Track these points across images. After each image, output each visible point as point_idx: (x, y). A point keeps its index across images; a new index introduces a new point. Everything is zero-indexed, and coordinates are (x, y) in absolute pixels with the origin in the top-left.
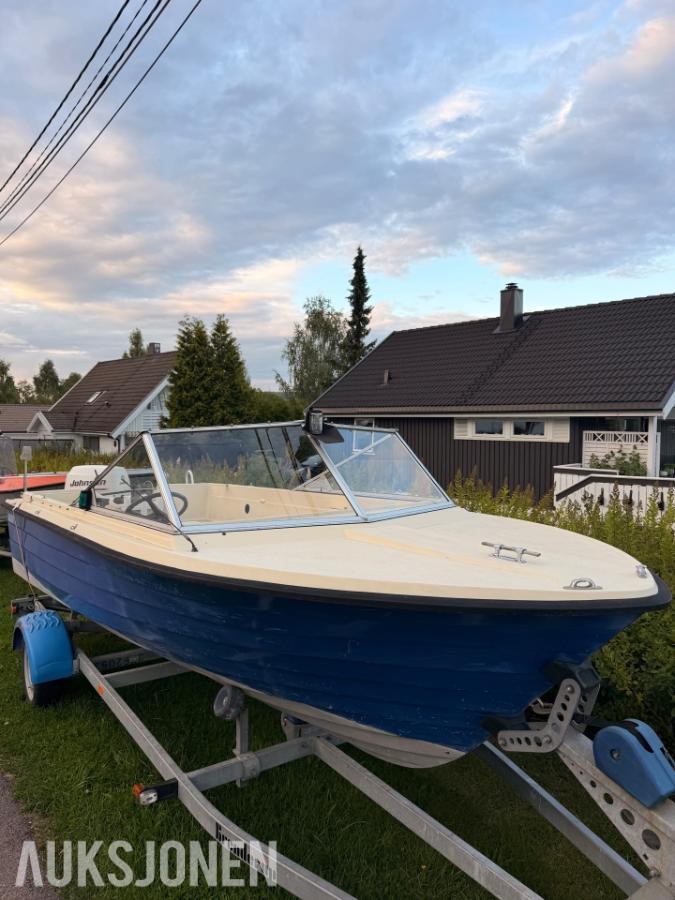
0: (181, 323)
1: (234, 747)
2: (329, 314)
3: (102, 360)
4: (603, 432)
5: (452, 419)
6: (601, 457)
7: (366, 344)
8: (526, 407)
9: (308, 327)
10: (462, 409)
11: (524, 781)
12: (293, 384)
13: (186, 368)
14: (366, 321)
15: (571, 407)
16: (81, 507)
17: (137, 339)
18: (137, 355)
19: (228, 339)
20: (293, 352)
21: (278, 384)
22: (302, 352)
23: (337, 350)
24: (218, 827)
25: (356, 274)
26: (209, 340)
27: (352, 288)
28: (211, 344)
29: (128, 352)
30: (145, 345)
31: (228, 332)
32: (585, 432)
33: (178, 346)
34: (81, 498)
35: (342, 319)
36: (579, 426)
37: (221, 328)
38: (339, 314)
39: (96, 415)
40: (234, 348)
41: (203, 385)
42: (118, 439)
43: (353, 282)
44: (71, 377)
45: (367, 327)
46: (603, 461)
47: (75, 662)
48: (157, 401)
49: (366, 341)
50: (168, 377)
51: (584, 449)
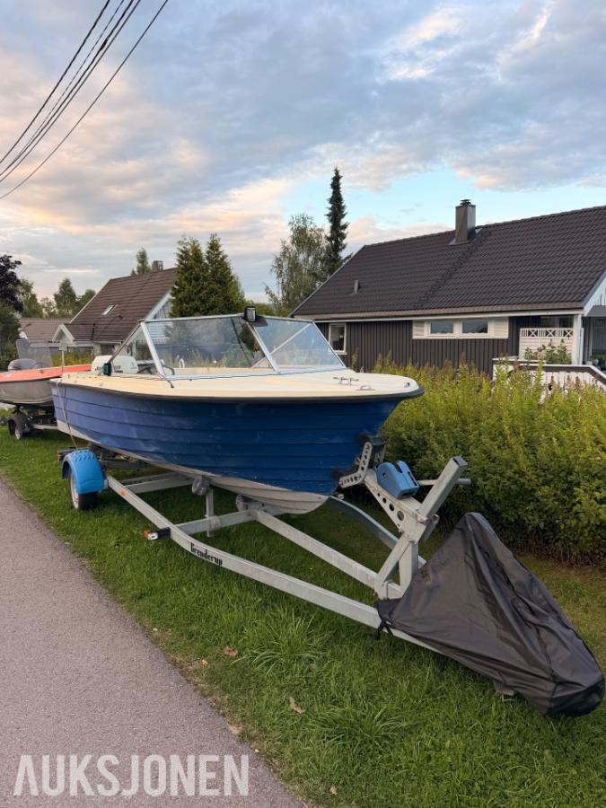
0: (179, 242)
1: (205, 514)
2: (312, 230)
3: (113, 278)
4: (535, 329)
5: (411, 322)
6: (534, 349)
7: (344, 257)
8: (472, 310)
9: (293, 242)
10: (419, 312)
11: (376, 527)
12: (281, 295)
13: (184, 282)
14: (343, 237)
15: (509, 308)
16: (105, 374)
17: (142, 257)
18: (143, 270)
19: (221, 256)
20: (280, 266)
21: (268, 295)
22: (288, 266)
23: (319, 263)
24: (192, 545)
25: (334, 193)
26: (204, 257)
27: (330, 206)
28: (206, 261)
29: (136, 270)
30: (150, 263)
31: (220, 250)
32: (521, 329)
33: (177, 263)
34: (105, 368)
35: (323, 235)
36: (517, 324)
37: (214, 246)
38: (321, 230)
39: (111, 326)
40: (226, 264)
41: (200, 298)
42: (131, 346)
43: (331, 201)
44: (87, 293)
45: (344, 242)
46: (536, 353)
47: (105, 481)
48: (162, 313)
49: (344, 254)
50: (170, 291)
51: (520, 344)
